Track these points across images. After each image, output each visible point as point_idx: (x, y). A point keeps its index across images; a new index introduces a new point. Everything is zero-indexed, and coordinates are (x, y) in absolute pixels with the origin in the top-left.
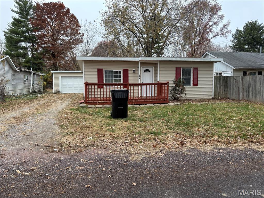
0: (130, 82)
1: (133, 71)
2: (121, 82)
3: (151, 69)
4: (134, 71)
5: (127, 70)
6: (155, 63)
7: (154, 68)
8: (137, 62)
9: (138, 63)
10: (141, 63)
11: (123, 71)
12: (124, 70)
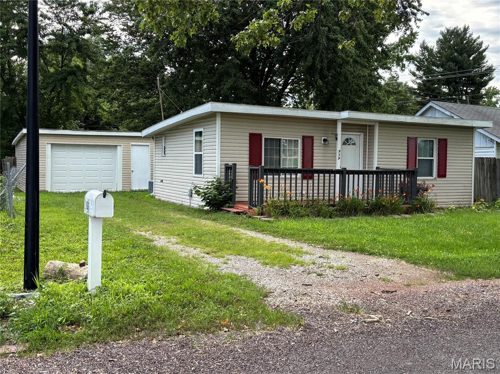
0: (317, 166)
1: (323, 142)
2: (297, 165)
3: (358, 138)
4: (325, 140)
5: (312, 138)
6: (366, 125)
7: (364, 135)
8: (334, 122)
9: (336, 124)
10: (343, 124)
11: (302, 141)
12: (304, 138)
